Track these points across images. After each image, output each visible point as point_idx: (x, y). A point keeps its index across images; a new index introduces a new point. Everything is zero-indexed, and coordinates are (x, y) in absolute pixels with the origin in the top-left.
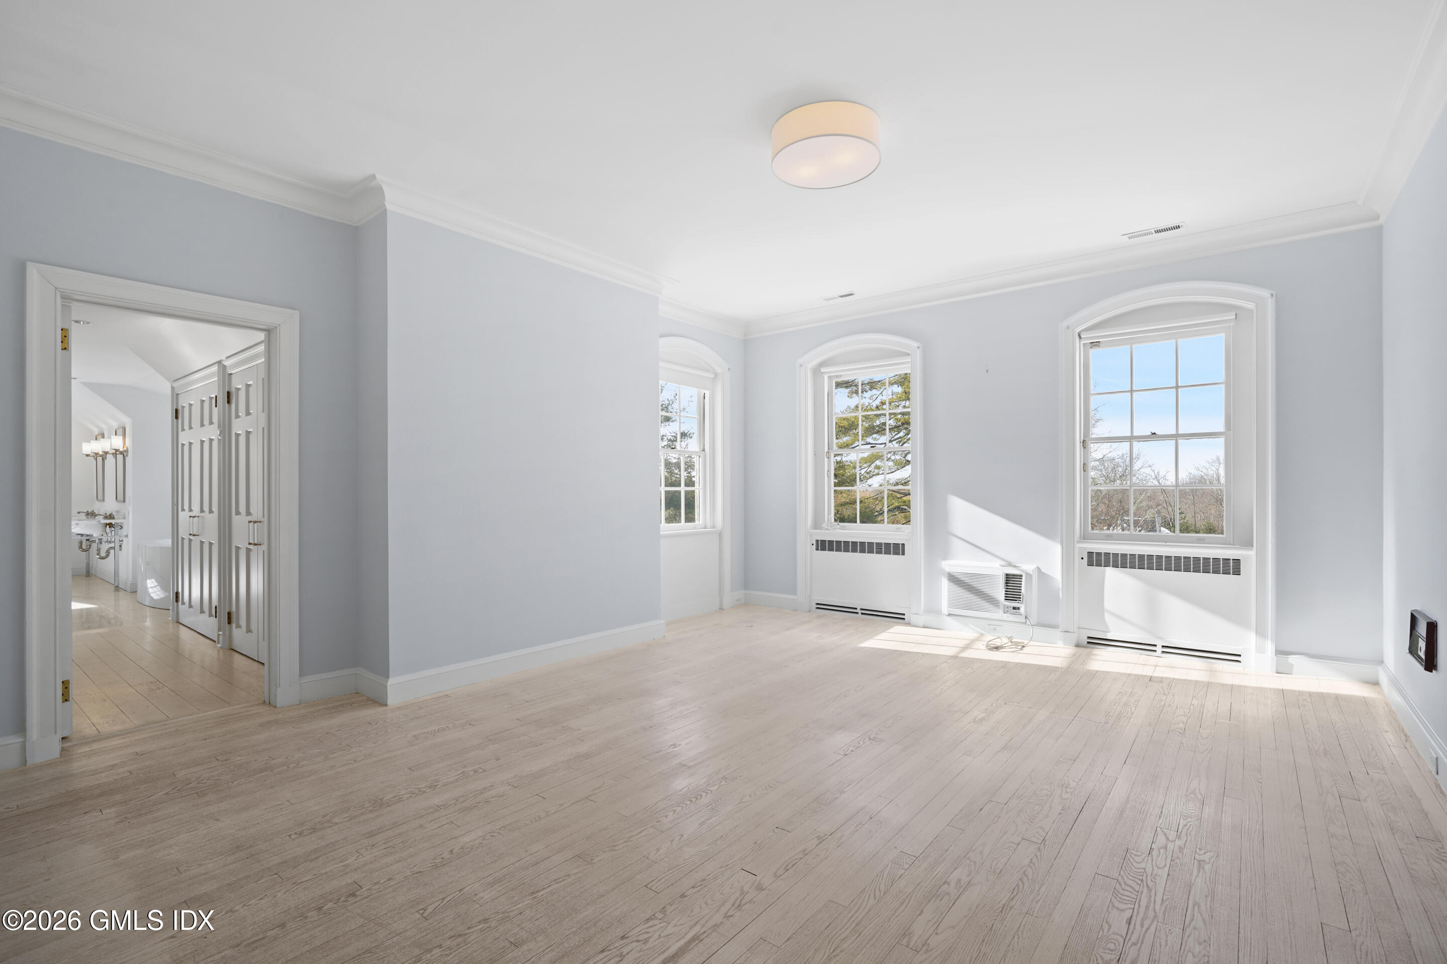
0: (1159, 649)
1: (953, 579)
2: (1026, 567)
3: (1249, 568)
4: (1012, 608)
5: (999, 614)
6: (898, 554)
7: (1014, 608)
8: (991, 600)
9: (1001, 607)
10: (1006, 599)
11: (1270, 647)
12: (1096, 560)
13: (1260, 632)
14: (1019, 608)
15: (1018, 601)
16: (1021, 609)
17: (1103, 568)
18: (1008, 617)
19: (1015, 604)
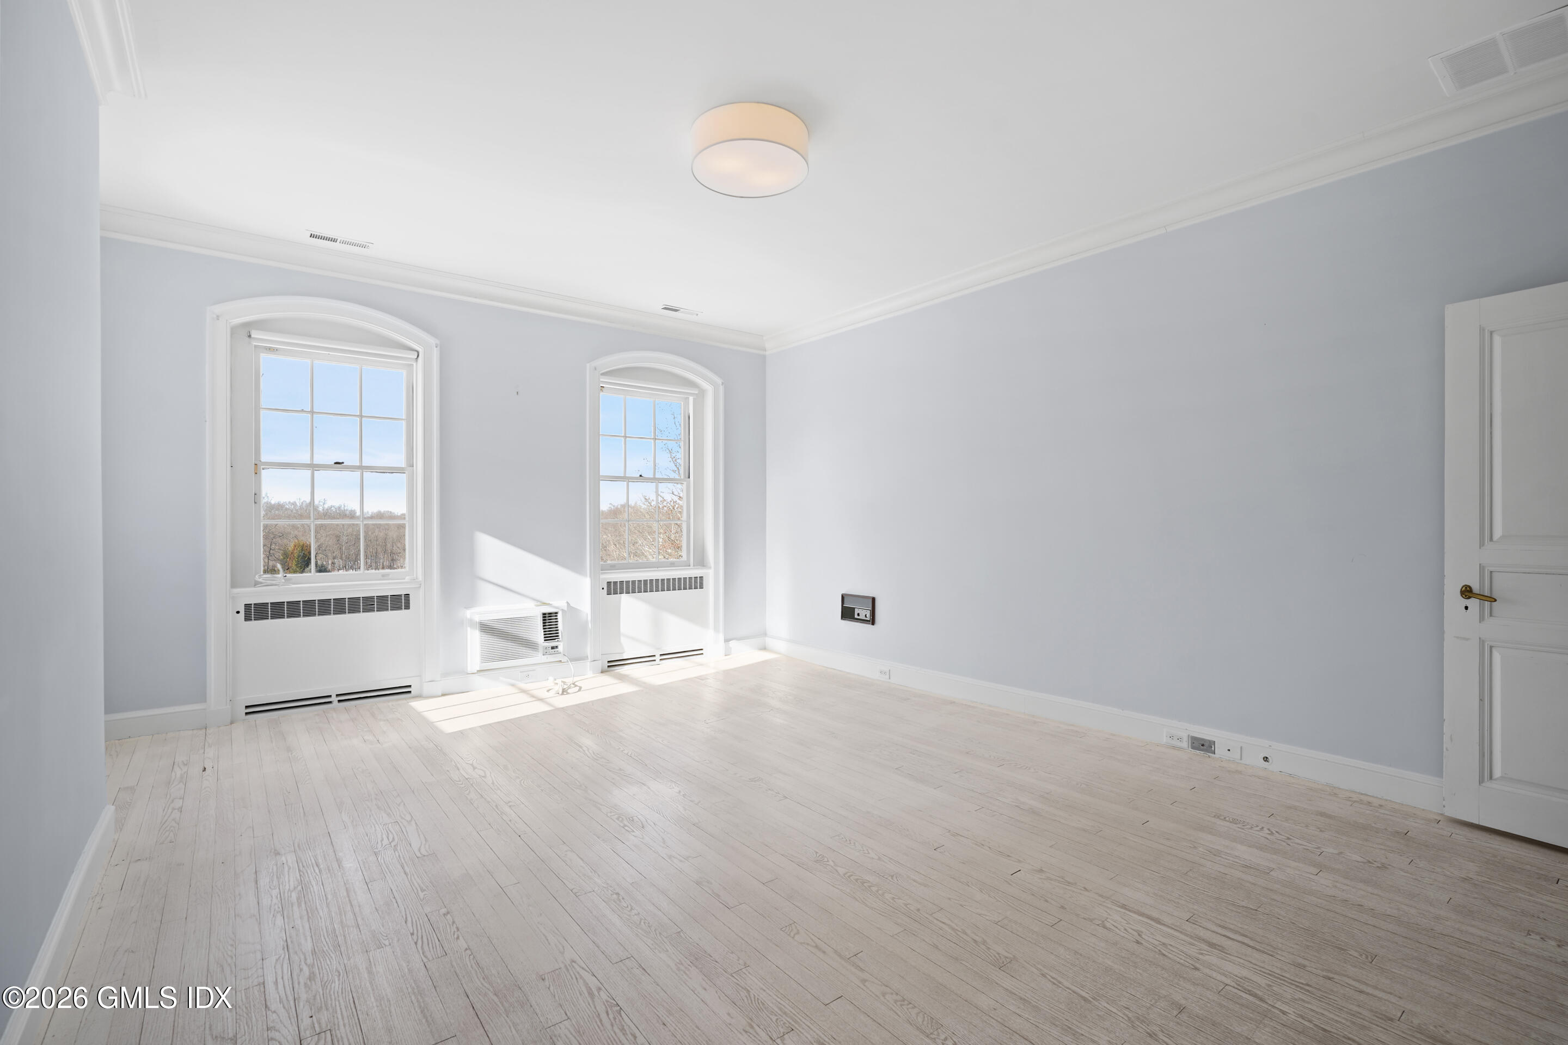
0: (658, 658)
1: (486, 629)
2: (557, 604)
3: (709, 583)
4: (550, 648)
5: (539, 657)
6: (399, 608)
7: (553, 648)
8: (530, 645)
9: (541, 649)
10: (545, 640)
11: (721, 637)
12: (614, 588)
13: (716, 629)
14: (557, 647)
15: (557, 640)
16: (559, 647)
17: (619, 595)
18: (547, 658)
19: (553, 644)
